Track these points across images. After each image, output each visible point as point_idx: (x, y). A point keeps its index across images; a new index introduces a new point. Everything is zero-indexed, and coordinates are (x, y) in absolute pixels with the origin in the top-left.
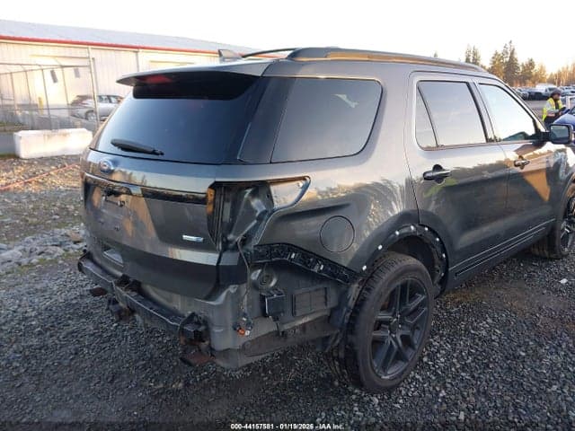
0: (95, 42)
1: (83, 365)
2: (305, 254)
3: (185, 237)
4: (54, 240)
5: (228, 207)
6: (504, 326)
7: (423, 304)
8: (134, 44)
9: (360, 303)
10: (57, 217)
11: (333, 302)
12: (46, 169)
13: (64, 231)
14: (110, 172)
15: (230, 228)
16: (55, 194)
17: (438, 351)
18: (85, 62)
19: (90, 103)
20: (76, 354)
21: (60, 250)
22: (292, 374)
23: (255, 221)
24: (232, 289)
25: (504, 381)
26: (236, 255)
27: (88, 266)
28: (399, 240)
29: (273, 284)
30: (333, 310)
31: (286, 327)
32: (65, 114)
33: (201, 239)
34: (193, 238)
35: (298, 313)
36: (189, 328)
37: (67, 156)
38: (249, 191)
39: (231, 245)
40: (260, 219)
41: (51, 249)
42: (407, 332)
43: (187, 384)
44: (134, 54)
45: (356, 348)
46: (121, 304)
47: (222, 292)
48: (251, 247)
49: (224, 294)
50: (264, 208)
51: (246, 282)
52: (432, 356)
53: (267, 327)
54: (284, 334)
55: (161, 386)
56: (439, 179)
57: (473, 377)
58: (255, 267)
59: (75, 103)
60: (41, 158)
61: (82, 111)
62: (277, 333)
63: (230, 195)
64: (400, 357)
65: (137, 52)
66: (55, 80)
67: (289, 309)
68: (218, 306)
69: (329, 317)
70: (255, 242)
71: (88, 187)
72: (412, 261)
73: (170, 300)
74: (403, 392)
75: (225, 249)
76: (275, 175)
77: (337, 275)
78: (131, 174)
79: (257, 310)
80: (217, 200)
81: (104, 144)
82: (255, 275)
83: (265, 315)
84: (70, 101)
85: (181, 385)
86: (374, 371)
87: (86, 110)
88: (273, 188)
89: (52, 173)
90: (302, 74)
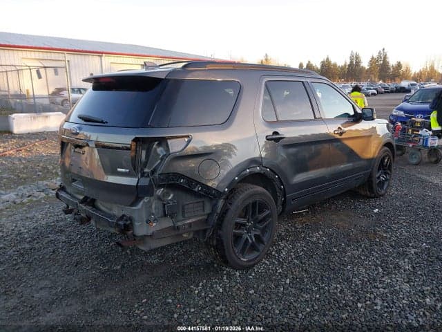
0: (70, 48)
1: (58, 258)
2: (190, 180)
3: (119, 170)
4: (38, 188)
5: (144, 153)
6: (329, 236)
7: (268, 216)
8: (99, 51)
9: (225, 211)
10: (40, 173)
11: (208, 210)
12: (32, 141)
13: (45, 182)
14: (77, 134)
15: (145, 165)
16: (40, 159)
17: (283, 249)
18: (62, 64)
19: (65, 94)
20: (54, 252)
21: (43, 194)
22: (190, 261)
23: (159, 161)
24: (146, 200)
25: (319, 264)
26: (148, 179)
27: (62, 194)
28: (250, 175)
29: (170, 198)
30: (209, 215)
31: (179, 224)
32: (46, 102)
33: (128, 170)
34: (123, 170)
35: (186, 215)
36: (121, 223)
37: (48, 132)
38: (156, 143)
39: (146, 175)
40: (162, 159)
41: (37, 194)
42: (258, 233)
43: (123, 267)
44: (99, 58)
45: (223, 239)
46: (82, 215)
47: (140, 201)
48: (156, 175)
49: (141, 203)
50: (165, 153)
51: (153, 195)
52: (278, 252)
53: (167, 223)
54: (178, 228)
55: (107, 268)
56: (277, 140)
57: (301, 263)
58: (159, 187)
59: (54, 94)
60: (29, 133)
61: (59, 100)
62: (174, 226)
63: (146, 146)
64: (253, 248)
65: (101, 56)
66: (40, 77)
67: (181, 213)
68: (138, 210)
69: (207, 220)
70: (159, 172)
71: (63, 145)
72: (260, 189)
73: (111, 210)
74: (256, 270)
75: (142, 176)
76: (170, 134)
77: (209, 194)
78: (90, 136)
79: (161, 212)
80: (138, 149)
81: (74, 118)
82: (159, 192)
83: (165, 215)
84: (51, 92)
85: (119, 267)
86: (235, 254)
87: (62, 99)
88: (169, 142)
89: (37, 144)
90: (189, 77)
